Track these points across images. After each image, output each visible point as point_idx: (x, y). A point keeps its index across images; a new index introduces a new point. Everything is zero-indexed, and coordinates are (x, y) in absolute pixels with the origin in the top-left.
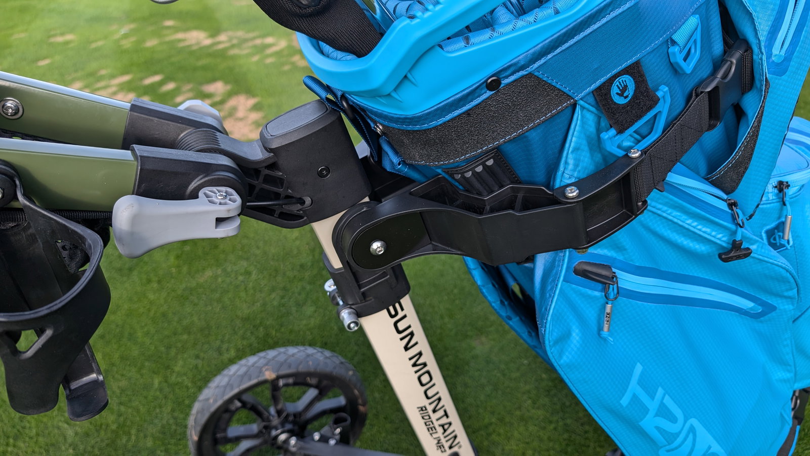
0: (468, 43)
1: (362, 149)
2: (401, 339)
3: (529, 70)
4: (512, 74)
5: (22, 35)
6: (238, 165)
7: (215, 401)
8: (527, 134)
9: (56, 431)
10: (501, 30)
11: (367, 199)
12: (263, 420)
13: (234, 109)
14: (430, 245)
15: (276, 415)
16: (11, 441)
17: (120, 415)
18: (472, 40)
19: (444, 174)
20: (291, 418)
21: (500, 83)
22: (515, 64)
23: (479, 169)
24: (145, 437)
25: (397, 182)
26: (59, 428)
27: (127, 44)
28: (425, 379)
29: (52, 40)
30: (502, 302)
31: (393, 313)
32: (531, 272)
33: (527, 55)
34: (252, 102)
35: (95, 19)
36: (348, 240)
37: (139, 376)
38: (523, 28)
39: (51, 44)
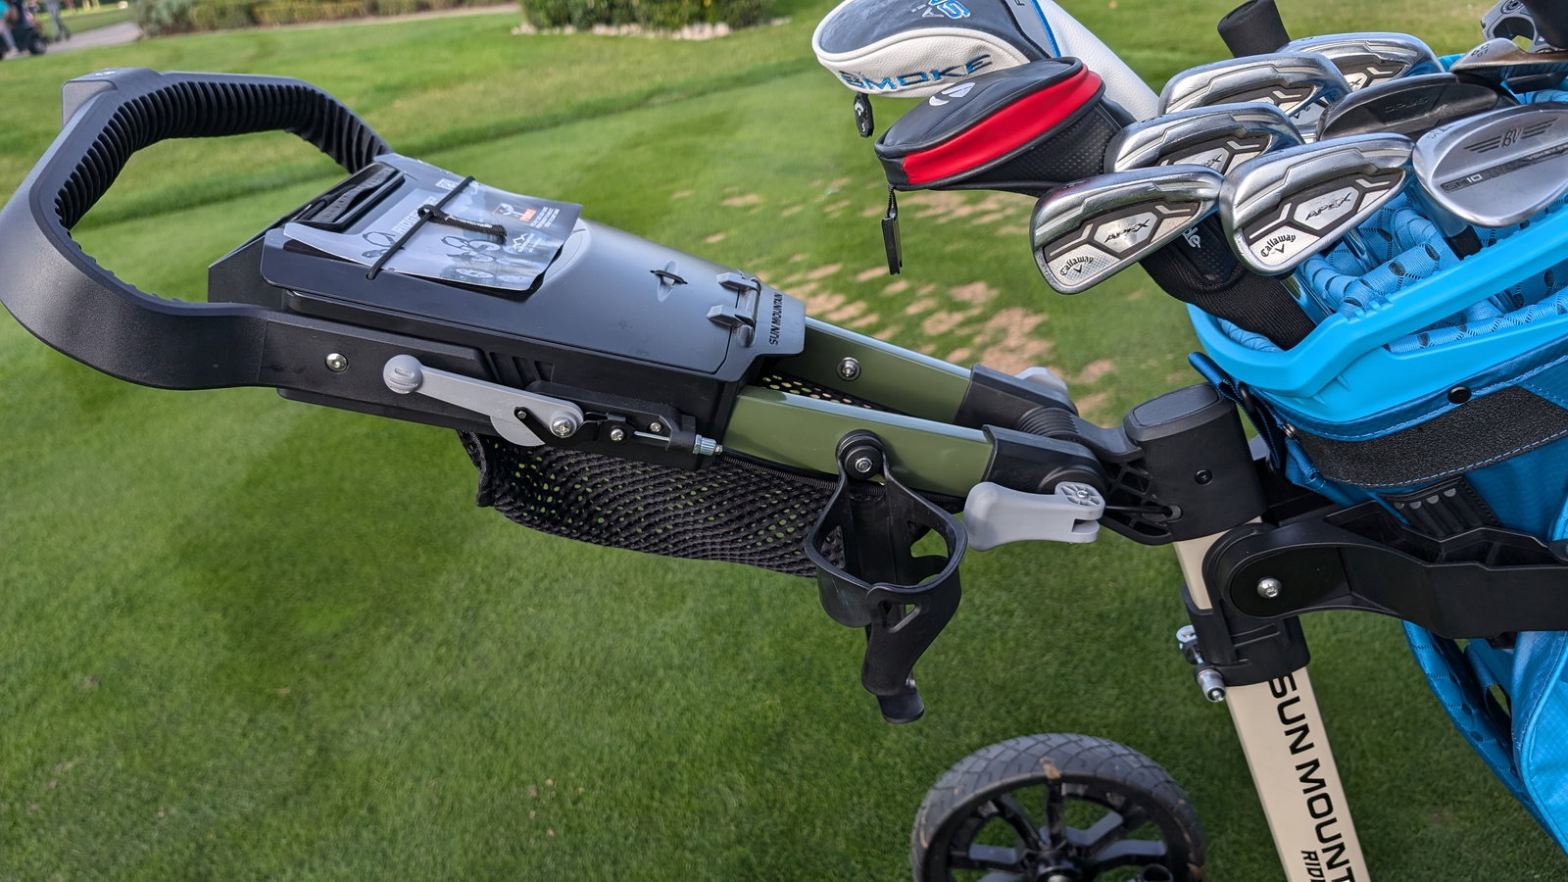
0: (1425, 344)
1: (1259, 448)
2: (1288, 733)
3: (1515, 381)
4: (1489, 385)
5: (686, 194)
6: (1097, 457)
7: (964, 793)
8: (1509, 461)
9: (714, 795)
10: (1476, 330)
11: (1258, 520)
12: (1028, 845)
13: (1004, 331)
14: (1349, 598)
15: (1049, 841)
16: (657, 794)
17: (800, 794)
18: (1432, 341)
19: (1378, 500)
20: (1073, 853)
21: (1469, 395)
22: (1492, 374)
23: (1434, 500)
24: (836, 834)
25: (1307, 500)
26: (718, 791)
27: (835, 211)
28: (1320, 806)
29: (727, 202)
30: (1465, 707)
31: (1279, 690)
32: (1510, 662)
33: (1511, 365)
34: (1033, 321)
35: (789, 170)
36: (1228, 571)
37: (830, 742)
38: (1510, 329)
39: (725, 209)
